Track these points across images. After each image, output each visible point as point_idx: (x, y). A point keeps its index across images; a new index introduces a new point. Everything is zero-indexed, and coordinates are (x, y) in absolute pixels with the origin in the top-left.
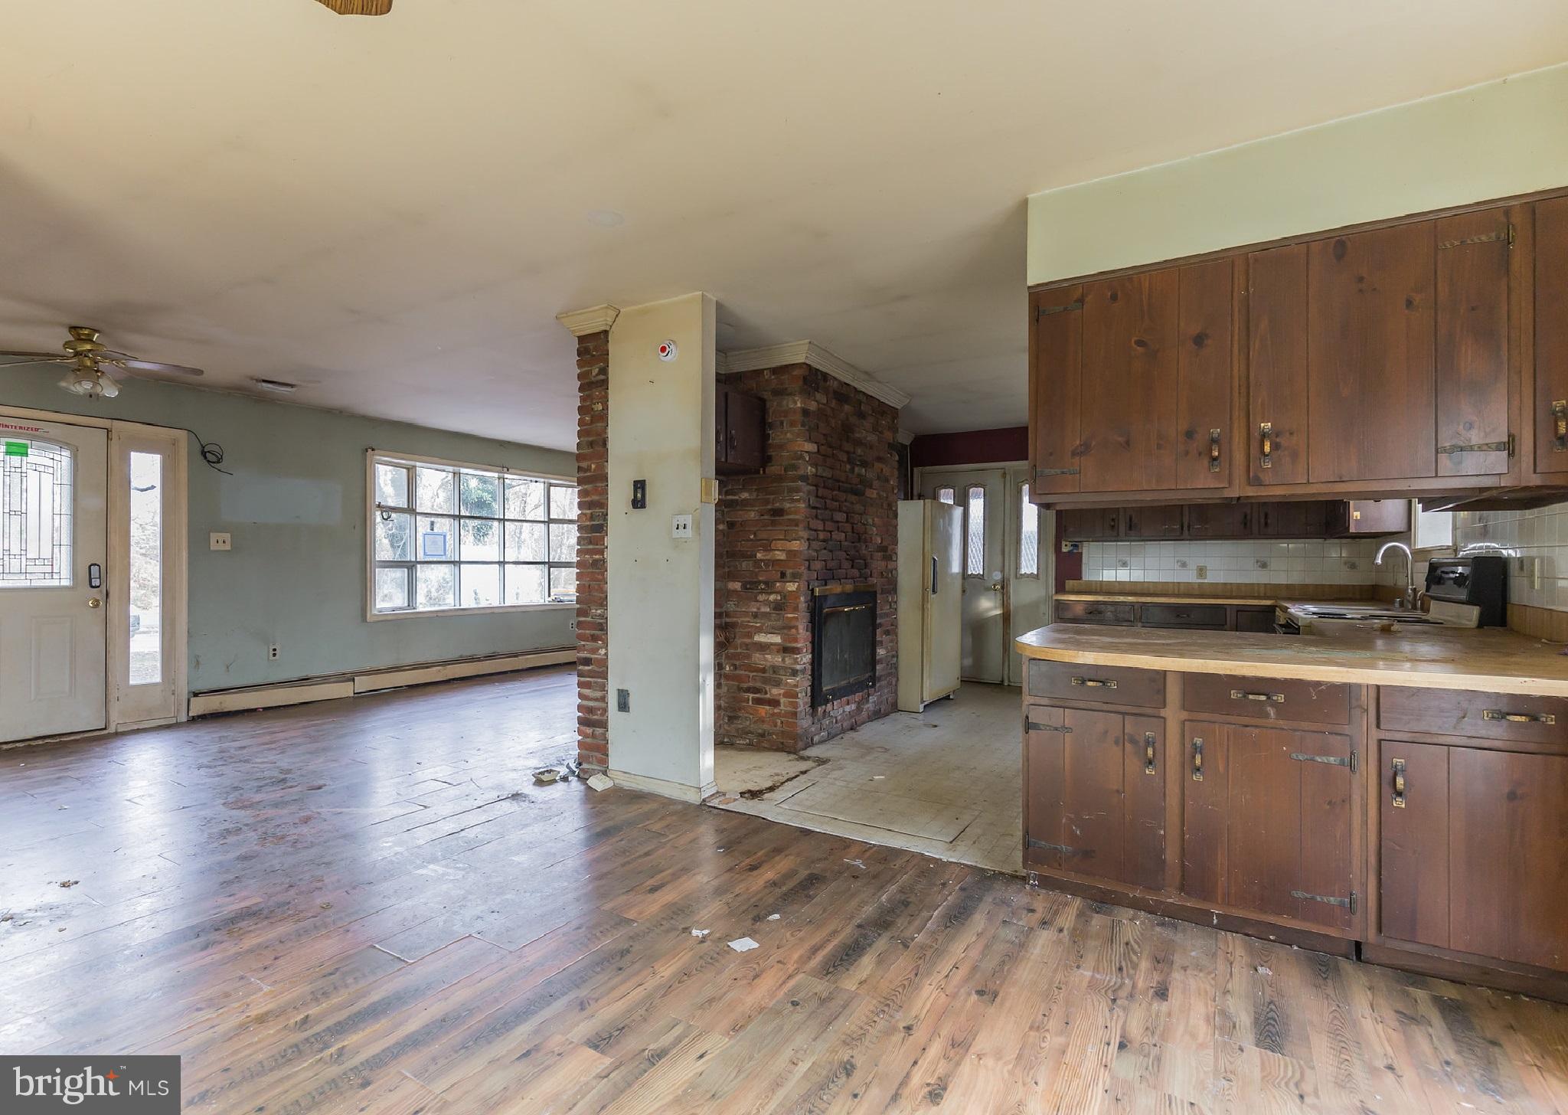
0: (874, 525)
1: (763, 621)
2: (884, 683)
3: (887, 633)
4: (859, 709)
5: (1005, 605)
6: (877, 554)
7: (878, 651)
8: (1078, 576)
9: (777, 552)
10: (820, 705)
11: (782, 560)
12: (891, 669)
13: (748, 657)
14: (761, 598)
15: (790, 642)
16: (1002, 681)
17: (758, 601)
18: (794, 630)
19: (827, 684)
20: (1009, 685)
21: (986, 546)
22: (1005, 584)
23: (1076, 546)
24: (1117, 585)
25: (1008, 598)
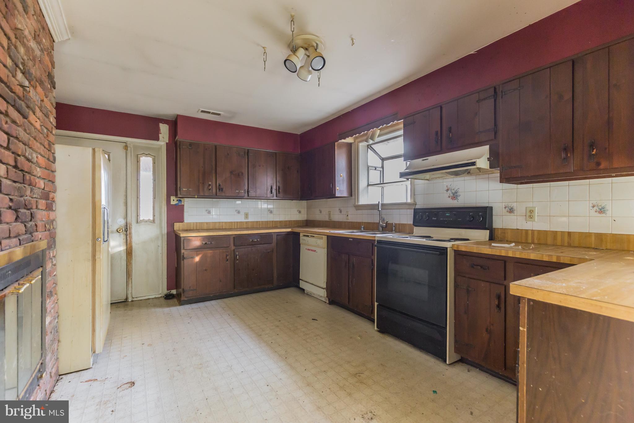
0: (37, 164)
3: (51, 295)
5: (128, 243)
6: (41, 200)
8: (182, 220)
12: (54, 334)
16: (127, 299)
20: (132, 301)
22: (128, 228)
23: (180, 201)
24: (205, 224)
25: (131, 238)
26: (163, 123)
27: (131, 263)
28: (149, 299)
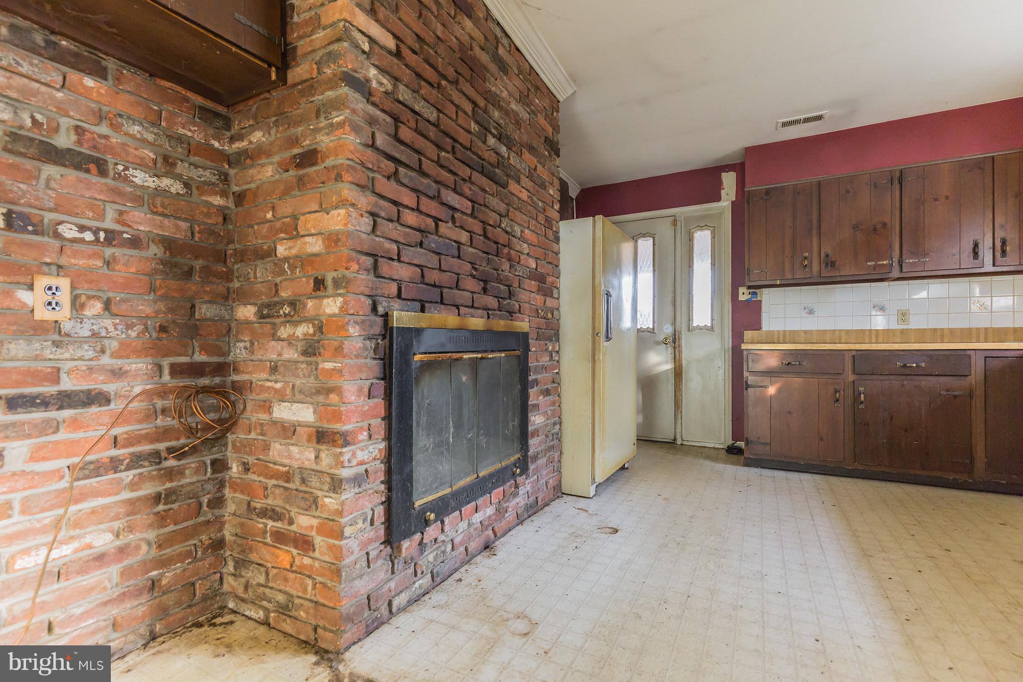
0: (522, 239)
1: (287, 379)
2: (542, 461)
3: (547, 393)
4: (500, 512)
5: (677, 360)
6: (529, 281)
7: (532, 418)
8: (757, 326)
9: (307, 239)
10: (408, 535)
11: (316, 255)
12: (553, 440)
13: (266, 447)
14: (284, 332)
15: (329, 421)
16: (675, 440)
17: (280, 339)
18: (334, 398)
19: (425, 493)
20: (682, 444)
21: (656, 298)
22: (677, 337)
23: (755, 293)
24: (803, 333)
25: (680, 352)
26: (727, 172)
27: (680, 390)
28: (704, 447)
